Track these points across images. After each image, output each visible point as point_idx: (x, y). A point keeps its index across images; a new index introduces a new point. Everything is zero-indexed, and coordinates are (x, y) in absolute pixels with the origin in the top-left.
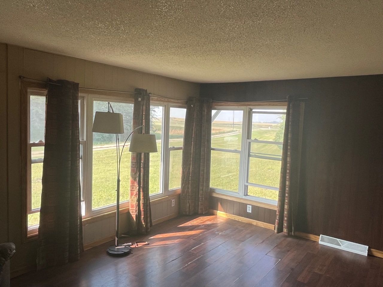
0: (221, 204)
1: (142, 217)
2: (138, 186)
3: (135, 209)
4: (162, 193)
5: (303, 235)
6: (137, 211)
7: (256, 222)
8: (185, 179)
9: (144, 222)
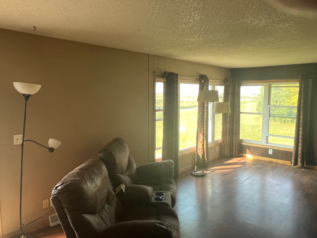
0: (249, 150)
1: (206, 155)
2: (202, 136)
3: (201, 150)
4: (211, 142)
5: (312, 167)
6: (202, 152)
7: (276, 160)
8: (224, 133)
9: (207, 159)
